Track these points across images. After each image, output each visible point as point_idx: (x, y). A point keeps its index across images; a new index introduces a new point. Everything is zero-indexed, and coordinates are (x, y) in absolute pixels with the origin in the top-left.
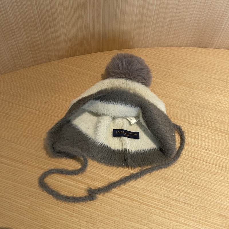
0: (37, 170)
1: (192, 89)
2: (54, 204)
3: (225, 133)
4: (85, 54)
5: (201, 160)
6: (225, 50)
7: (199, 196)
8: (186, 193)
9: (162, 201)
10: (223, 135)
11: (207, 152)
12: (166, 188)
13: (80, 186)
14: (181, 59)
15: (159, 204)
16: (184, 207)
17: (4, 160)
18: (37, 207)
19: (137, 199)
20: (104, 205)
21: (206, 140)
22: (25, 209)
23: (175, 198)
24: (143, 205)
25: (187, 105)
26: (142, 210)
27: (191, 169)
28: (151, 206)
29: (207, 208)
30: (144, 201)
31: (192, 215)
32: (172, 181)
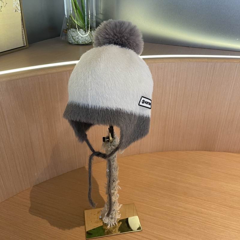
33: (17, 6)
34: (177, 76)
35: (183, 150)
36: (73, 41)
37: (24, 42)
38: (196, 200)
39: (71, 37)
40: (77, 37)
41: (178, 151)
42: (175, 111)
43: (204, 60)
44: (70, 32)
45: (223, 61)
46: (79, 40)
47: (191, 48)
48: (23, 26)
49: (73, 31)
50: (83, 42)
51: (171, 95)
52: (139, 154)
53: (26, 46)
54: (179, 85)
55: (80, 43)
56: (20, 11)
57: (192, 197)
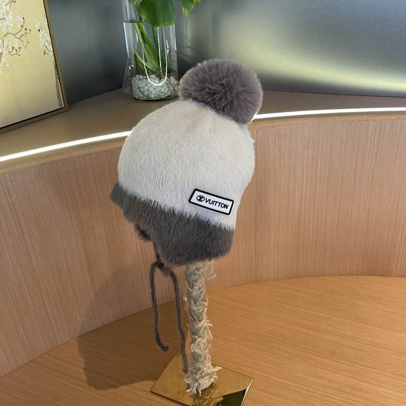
33: (47, 45)
34: (314, 147)
35: (334, 275)
36: (141, 95)
37: (60, 102)
38: (353, 366)
39: (136, 89)
40: (146, 88)
41: (324, 276)
42: (314, 207)
43: (361, 118)
44: (135, 80)
45: (395, 117)
46: (150, 93)
47: (342, 96)
48: (57, 77)
49: (140, 79)
50: (157, 96)
51: (305, 180)
52: (256, 282)
53: (64, 108)
54: (319, 162)
55: (151, 98)
56: (52, 53)
57: (345, 360)
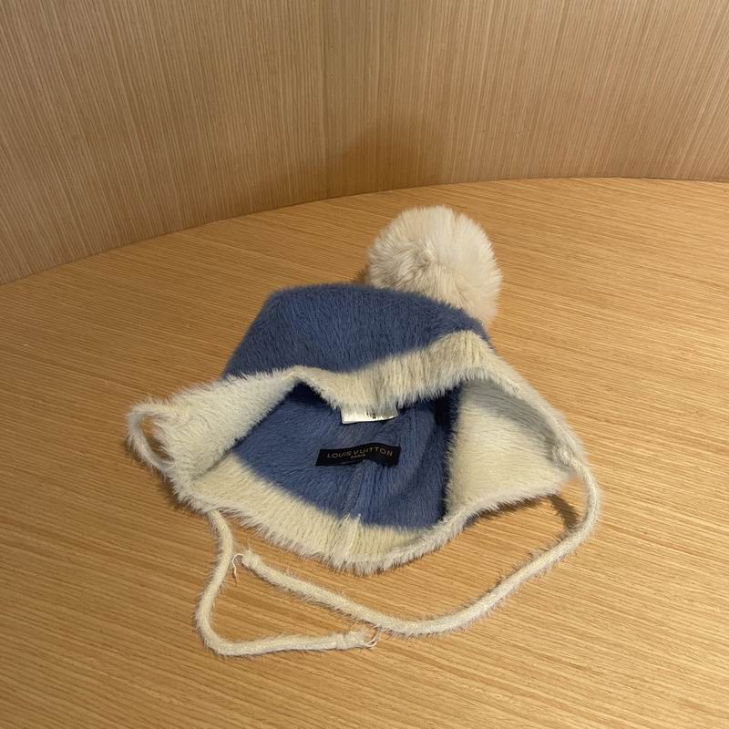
0: (128, 567)
1: (605, 311)
2: (178, 672)
3: (708, 447)
4: (274, 208)
5: (629, 533)
6: (711, 184)
7: (621, 646)
8: (582, 636)
9: (506, 661)
10: (699, 454)
11: (650, 506)
12: (518, 621)
13: (256, 615)
14: (572, 215)
15: (496, 672)
16: (576, 678)
17: (29, 538)
18: (127, 682)
19: (427, 655)
20: (326, 674)
21: (647, 469)
22: (89, 687)
23: (546, 650)
24: (448, 674)
25: (588, 360)
26: (445, 690)
27: (597, 560)
28: (473, 677)
29: (646, 682)
30: (452, 662)
31: (597, 702)
32: (538, 598)
